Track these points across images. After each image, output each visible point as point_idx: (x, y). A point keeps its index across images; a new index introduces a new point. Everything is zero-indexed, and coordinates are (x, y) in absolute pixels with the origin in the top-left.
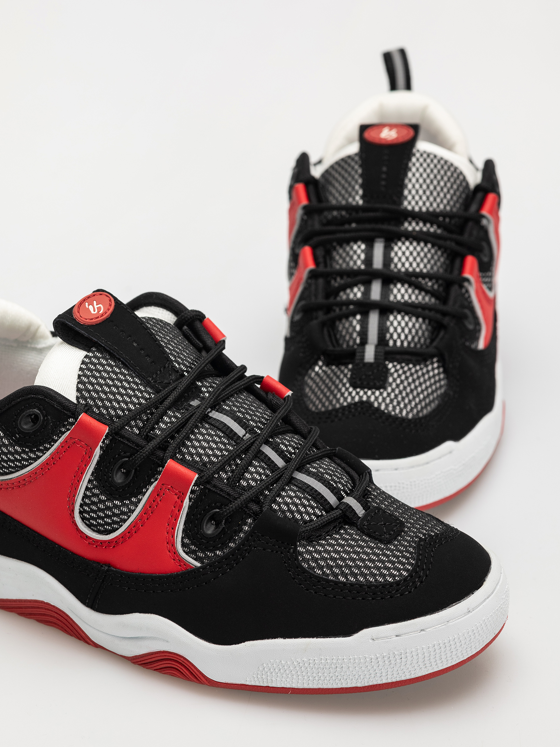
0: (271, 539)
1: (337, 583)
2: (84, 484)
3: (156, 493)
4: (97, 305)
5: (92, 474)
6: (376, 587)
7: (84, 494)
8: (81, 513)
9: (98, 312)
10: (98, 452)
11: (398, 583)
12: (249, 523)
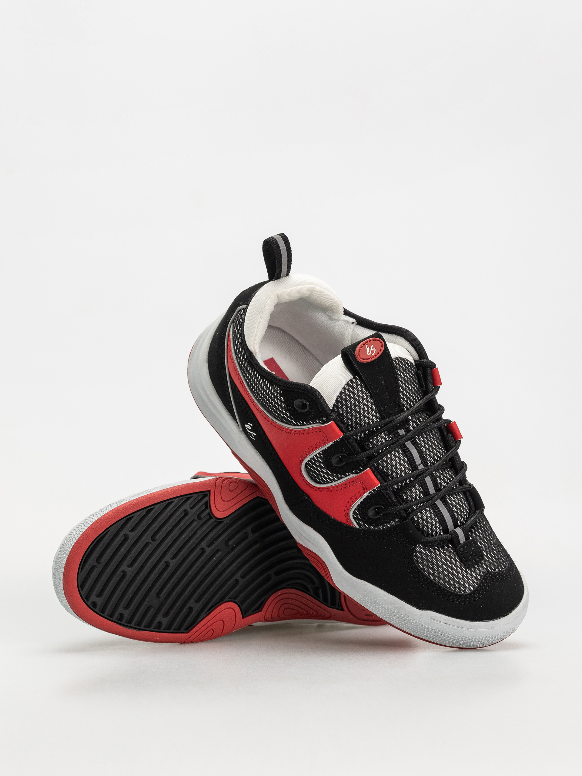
0: (403, 537)
1: (428, 579)
2: (316, 452)
3: (353, 480)
4: (372, 348)
5: (322, 451)
6: (448, 591)
7: (313, 457)
8: (306, 463)
9: (371, 354)
10: (331, 443)
11: (460, 596)
12: (396, 521)
